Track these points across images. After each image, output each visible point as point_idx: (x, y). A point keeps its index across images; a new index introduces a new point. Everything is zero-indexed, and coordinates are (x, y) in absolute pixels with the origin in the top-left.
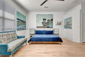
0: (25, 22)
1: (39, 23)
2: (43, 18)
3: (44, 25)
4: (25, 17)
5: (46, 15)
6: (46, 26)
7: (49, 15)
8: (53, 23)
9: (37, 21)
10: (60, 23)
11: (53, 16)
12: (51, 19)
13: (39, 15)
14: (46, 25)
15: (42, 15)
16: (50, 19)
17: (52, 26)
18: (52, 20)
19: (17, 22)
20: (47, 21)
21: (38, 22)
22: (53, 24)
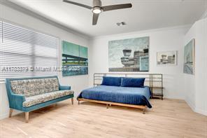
0: (86, 59)
1: (114, 60)
2: (124, 49)
3: (126, 65)
4: (87, 48)
5: (130, 40)
6: (132, 67)
7: (138, 39)
8: (148, 58)
9: (110, 57)
10: (169, 57)
11: (148, 41)
12: (144, 48)
13: (115, 41)
14: (129, 65)
15: (120, 41)
16: (142, 50)
17: (148, 66)
18: (146, 51)
19: (63, 60)
20: (132, 55)
21: (112, 59)
22: (148, 62)
